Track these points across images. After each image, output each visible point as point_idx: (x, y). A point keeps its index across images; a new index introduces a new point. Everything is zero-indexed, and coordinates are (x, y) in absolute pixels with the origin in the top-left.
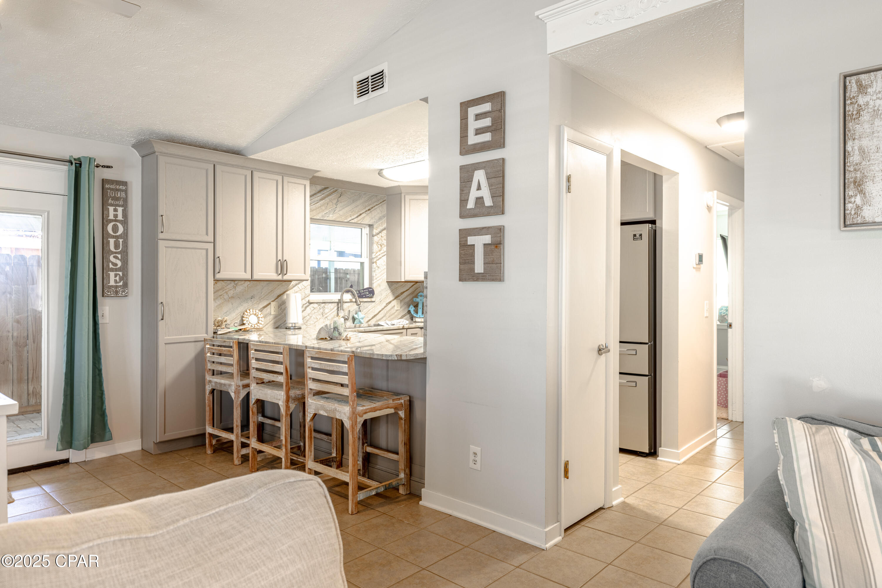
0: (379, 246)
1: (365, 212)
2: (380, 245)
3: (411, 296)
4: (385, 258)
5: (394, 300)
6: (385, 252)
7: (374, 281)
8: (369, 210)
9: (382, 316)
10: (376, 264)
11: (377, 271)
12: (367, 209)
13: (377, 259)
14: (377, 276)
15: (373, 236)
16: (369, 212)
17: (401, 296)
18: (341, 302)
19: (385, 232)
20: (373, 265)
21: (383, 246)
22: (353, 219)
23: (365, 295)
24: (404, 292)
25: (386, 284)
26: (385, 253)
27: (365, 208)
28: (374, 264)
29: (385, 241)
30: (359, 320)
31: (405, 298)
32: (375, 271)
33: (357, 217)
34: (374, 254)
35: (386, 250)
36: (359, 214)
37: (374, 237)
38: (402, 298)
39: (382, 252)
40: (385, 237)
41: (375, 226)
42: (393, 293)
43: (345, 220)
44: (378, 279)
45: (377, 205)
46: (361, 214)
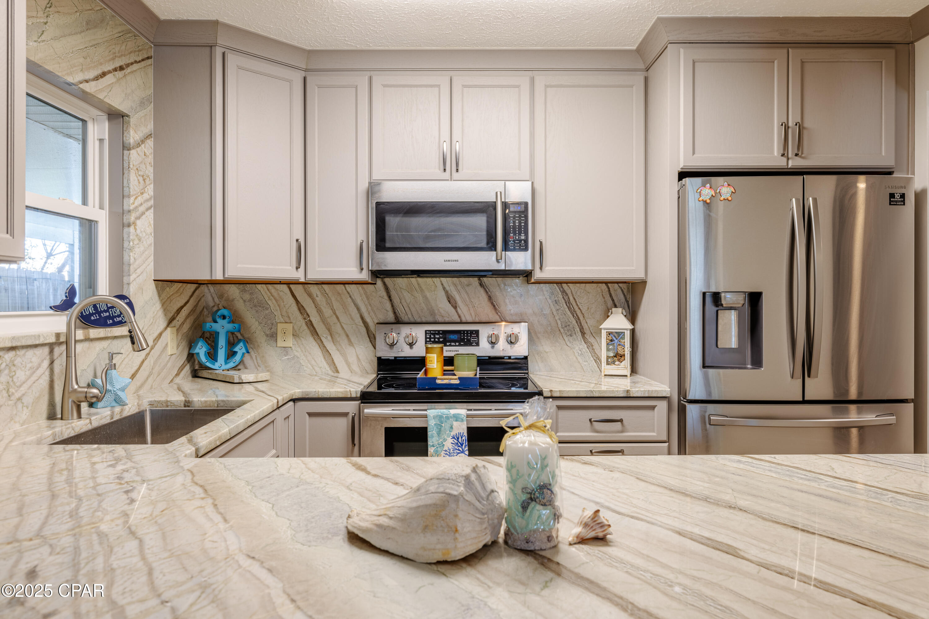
0: (141, 179)
1: (115, 70)
2: (143, 176)
3: (192, 318)
4: (150, 214)
5: (166, 329)
6: (150, 199)
7: (132, 278)
8: (121, 68)
9: (147, 373)
10: (136, 229)
11: (137, 250)
12: (117, 64)
13: (138, 214)
14: (137, 263)
15: (126, 147)
16: (120, 74)
17: (177, 319)
18: (67, 343)
19: (150, 143)
20: (126, 230)
21: (147, 182)
22: (87, 81)
23: (112, 318)
24: (182, 308)
25: (152, 285)
26: (152, 202)
27: (113, 59)
28: (132, 229)
29: (151, 170)
30: (116, 395)
31: (183, 323)
32: (133, 247)
33: (96, 78)
34: (132, 199)
35: (152, 193)
36: (99, 72)
37: (129, 149)
38: (180, 323)
39: (146, 196)
40: (151, 159)
41: (133, 121)
42: (164, 310)
43: (68, 74)
44: (139, 271)
45: (136, 62)
46: (104, 74)
